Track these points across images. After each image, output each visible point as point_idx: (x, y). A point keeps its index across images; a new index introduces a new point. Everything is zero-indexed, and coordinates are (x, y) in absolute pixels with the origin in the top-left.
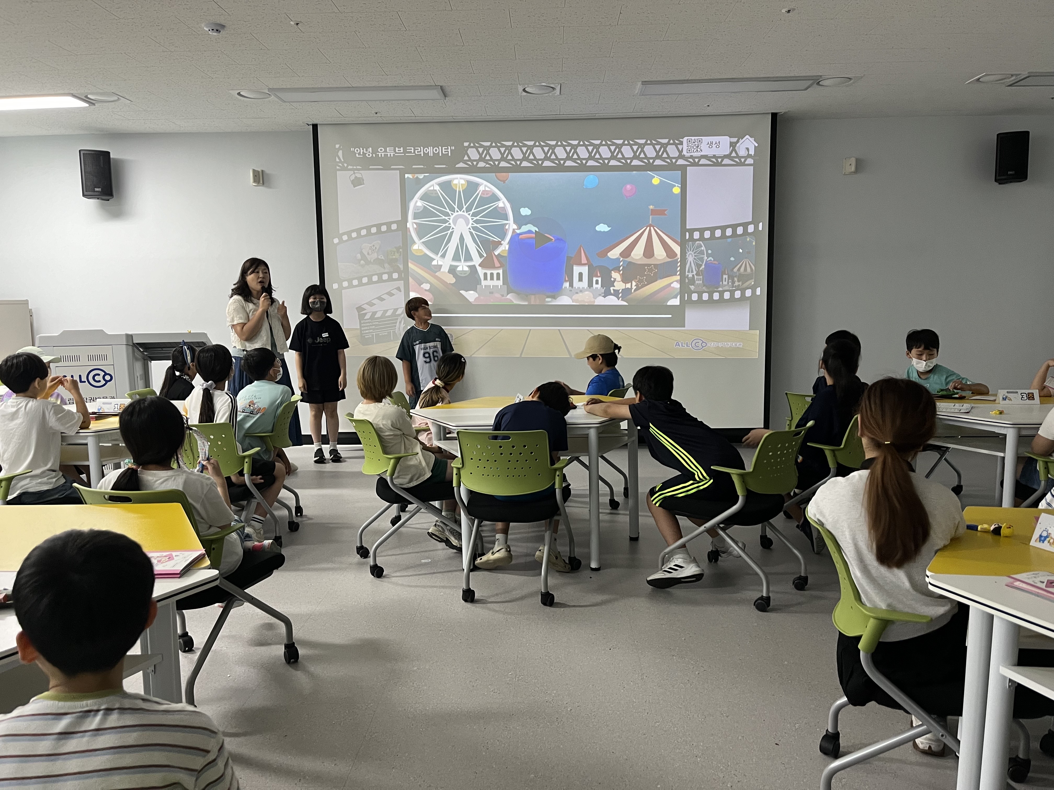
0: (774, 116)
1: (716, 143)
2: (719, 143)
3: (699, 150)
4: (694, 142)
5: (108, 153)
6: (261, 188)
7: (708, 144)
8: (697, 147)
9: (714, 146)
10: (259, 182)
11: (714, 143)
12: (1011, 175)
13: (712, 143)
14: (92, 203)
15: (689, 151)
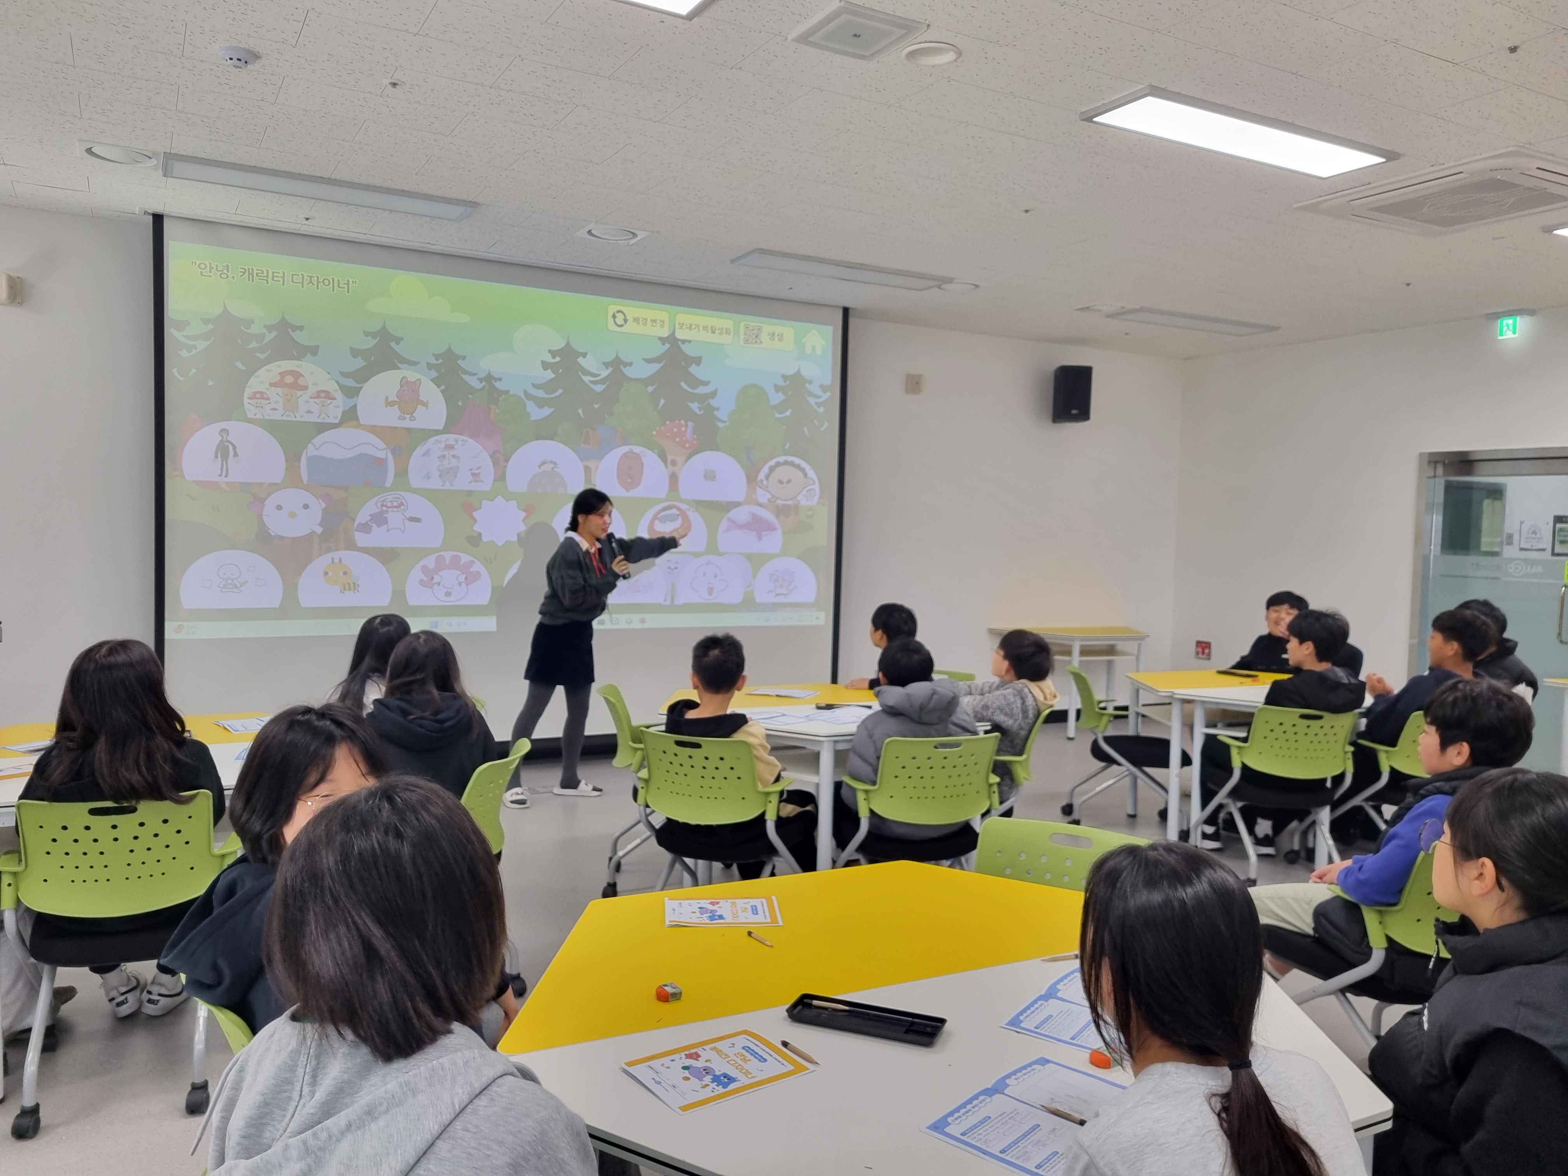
0: (846, 311)
1: (778, 335)
2: (782, 335)
3: (758, 341)
4: (753, 330)
6: (17, 310)
7: (769, 334)
8: (757, 337)
9: (777, 338)
10: (14, 299)
11: (776, 334)
12: (1075, 415)
13: (774, 334)
15: (746, 341)
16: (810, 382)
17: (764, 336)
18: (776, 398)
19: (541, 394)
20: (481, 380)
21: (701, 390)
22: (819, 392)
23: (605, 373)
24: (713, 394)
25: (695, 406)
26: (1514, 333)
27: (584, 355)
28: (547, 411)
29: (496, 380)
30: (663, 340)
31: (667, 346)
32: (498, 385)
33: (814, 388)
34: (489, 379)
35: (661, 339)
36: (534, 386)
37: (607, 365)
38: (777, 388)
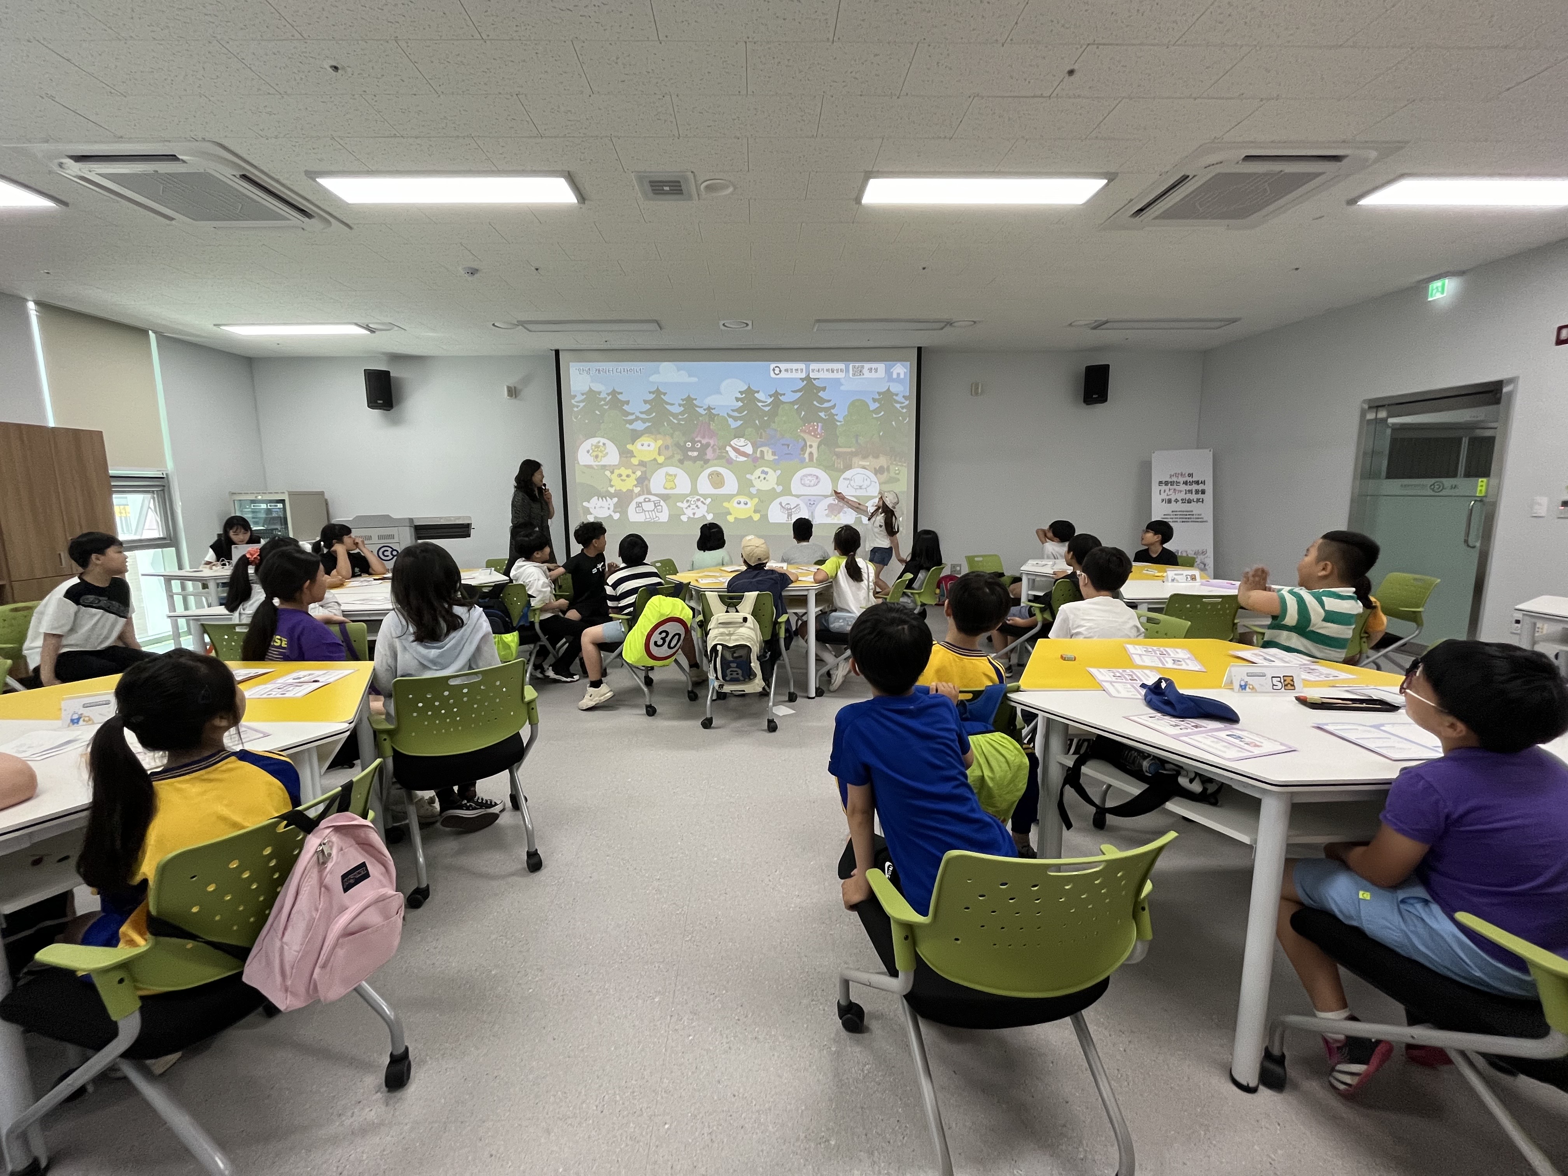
0: (919, 349)
2: (877, 370)
3: (862, 375)
4: (858, 369)
5: (389, 372)
6: (513, 401)
7: (868, 370)
8: (860, 372)
9: (873, 371)
10: (512, 396)
13: (871, 370)
14: (376, 412)
15: (854, 375)
16: (897, 395)
17: (865, 371)
18: (873, 406)
19: (736, 414)
20: (705, 410)
21: (826, 405)
22: (903, 400)
23: (770, 400)
24: (834, 406)
25: (822, 414)
27: (758, 392)
28: (740, 423)
29: (712, 409)
30: (802, 380)
31: (805, 382)
32: (713, 411)
33: (899, 398)
34: (709, 408)
35: (801, 379)
36: (733, 410)
37: (771, 396)
38: (874, 400)
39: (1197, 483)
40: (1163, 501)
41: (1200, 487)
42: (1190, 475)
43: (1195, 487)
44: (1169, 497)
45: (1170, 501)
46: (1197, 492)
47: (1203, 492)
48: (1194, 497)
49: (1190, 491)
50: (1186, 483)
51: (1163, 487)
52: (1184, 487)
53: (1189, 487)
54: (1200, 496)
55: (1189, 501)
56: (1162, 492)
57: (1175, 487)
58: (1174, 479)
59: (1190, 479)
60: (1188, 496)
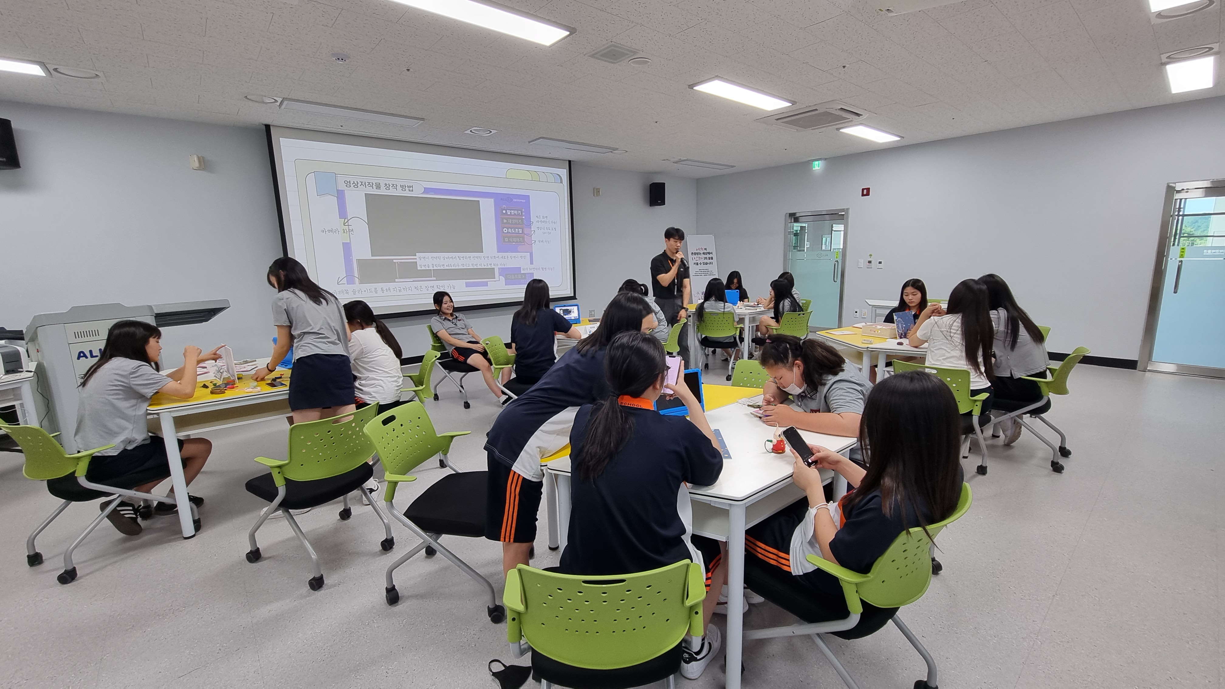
0: (570, 162)
5: (9, 122)
6: (204, 173)
7: (541, 172)
12: (660, 203)
26: (819, 167)
39: (709, 253)
40: (694, 263)
41: (711, 256)
42: (705, 249)
43: (708, 256)
44: (697, 262)
45: (697, 264)
46: (709, 259)
47: (712, 259)
48: (708, 261)
49: (706, 258)
50: (704, 253)
51: (694, 256)
52: (703, 256)
53: (705, 256)
54: (711, 261)
55: (707, 264)
56: (694, 258)
57: (699, 256)
58: (698, 251)
59: (705, 251)
60: (706, 261)
